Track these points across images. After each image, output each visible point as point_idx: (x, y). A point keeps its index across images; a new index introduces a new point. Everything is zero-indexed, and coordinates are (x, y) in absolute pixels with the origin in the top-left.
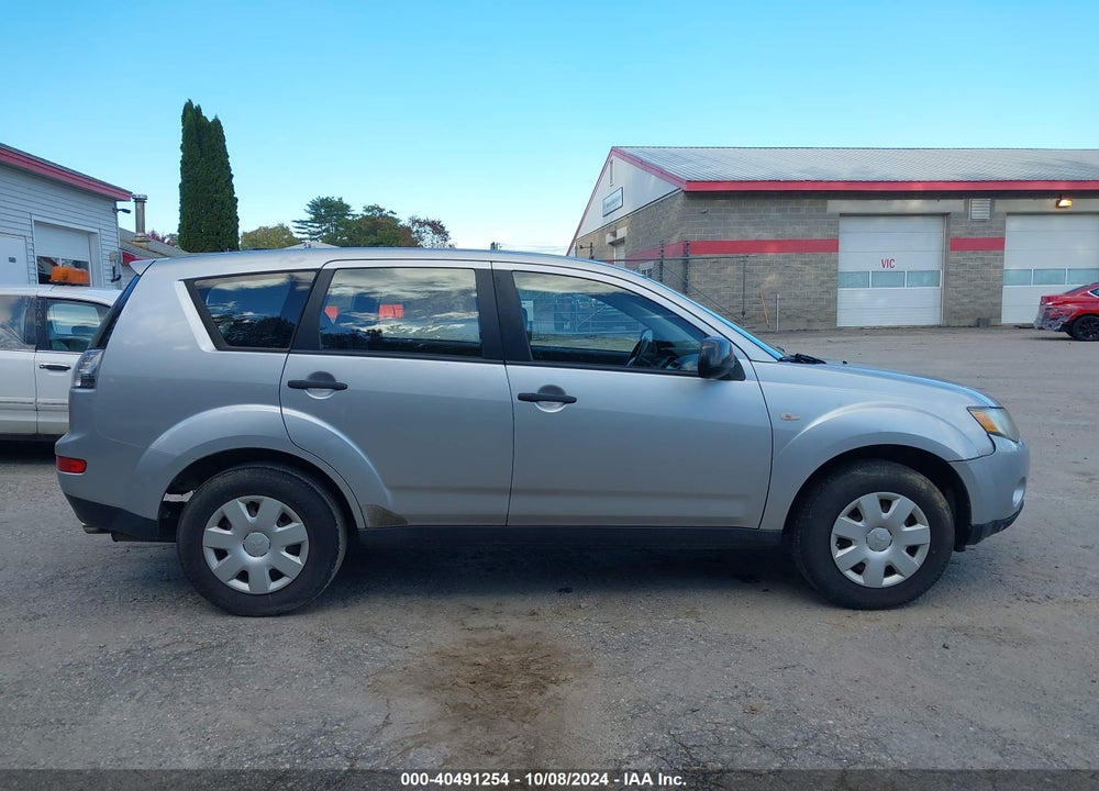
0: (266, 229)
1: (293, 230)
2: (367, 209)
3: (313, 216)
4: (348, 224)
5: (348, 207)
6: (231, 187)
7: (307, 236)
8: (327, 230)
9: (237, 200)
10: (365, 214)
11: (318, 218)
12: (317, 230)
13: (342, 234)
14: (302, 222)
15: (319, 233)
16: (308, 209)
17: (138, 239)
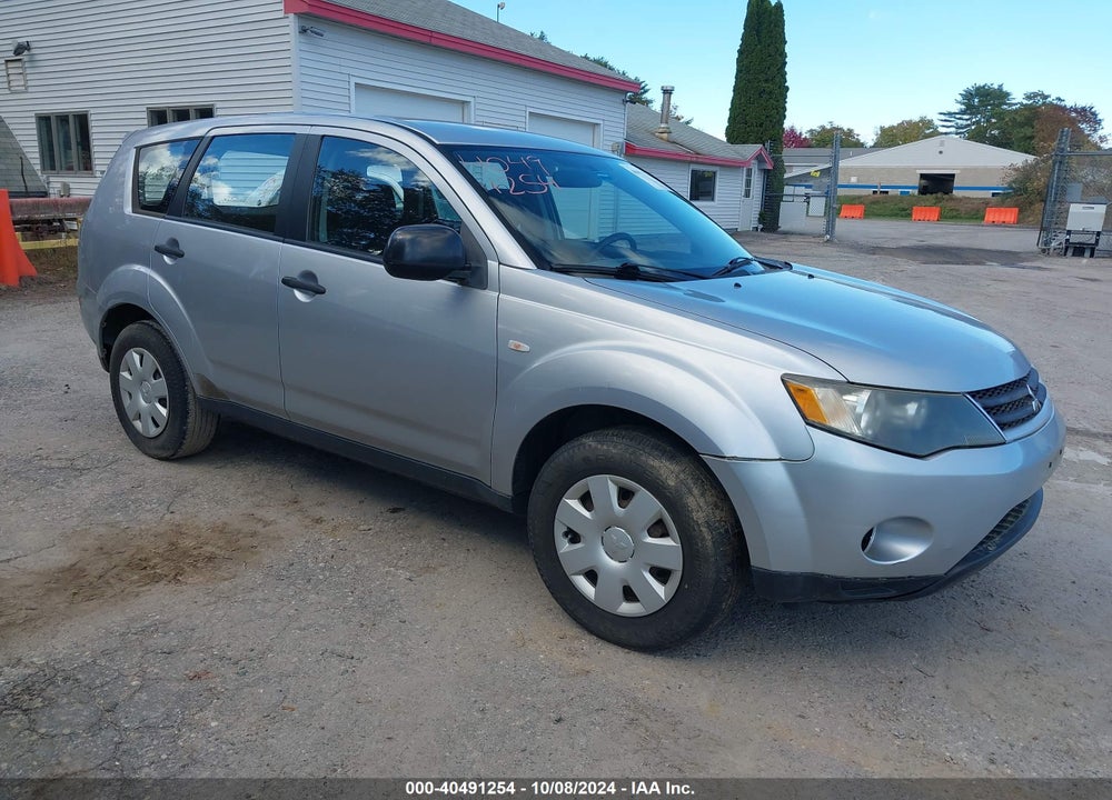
0: (909, 123)
1: (937, 123)
2: (1028, 97)
3: (963, 107)
4: (1001, 116)
5: (1008, 94)
6: (783, 75)
7: (953, 130)
8: (978, 122)
9: (787, 89)
10: (1025, 102)
11: (969, 109)
12: (965, 123)
13: (993, 126)
14: (950, 114)
15: (969, 125)
16: (960, 98)
17: (661, 130)
